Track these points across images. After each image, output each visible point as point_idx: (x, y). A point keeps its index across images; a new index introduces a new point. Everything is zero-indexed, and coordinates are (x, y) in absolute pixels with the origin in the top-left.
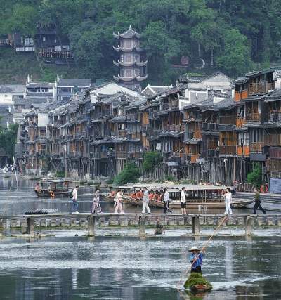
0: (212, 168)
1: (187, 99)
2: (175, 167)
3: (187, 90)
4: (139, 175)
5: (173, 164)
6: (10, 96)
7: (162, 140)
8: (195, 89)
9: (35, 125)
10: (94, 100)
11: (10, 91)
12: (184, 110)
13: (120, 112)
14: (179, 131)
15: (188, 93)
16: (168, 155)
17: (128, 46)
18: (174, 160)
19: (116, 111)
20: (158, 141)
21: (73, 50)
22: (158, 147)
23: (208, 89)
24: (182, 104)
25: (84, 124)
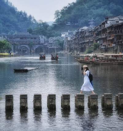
0: (119, 48)
1: (108, 24)
2: (104, 48)
3: (108, 21)
4: (92, 52)
5: (103, 47)
6: (64, 35)
7: (99, 39)
8: (111, 21)
9: (67, 40)
10: (80, 30)
11: (64, 34)
12: (107, 28)
13: (87, 33)
14: (105, 36)
15: (108, 22)
16: (101, 44)
17: (92, 23)
18: (104, 46)
19: (86, 33)
20: (98, 40)
21: (79, 24)
22: (98, 42)
23: (116, 20)
24: (107, 26)
25: (78, 38)
